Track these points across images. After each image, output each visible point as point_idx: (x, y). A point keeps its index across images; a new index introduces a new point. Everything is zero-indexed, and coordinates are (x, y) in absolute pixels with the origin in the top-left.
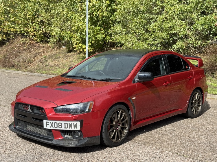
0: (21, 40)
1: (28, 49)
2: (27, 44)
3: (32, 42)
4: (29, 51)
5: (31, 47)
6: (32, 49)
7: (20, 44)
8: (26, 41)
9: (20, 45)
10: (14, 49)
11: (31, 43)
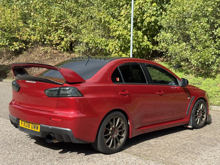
0: (42, 48)
1: (51, 59)
2: (50, 54)
3: (55, 51)
4: (53, 61)
5: (54, 57)
6: (56, 60)
7: (41, 53)
8: (47, 50)
9: (42, 55)
10: (34, 58)
11: (53, 52)
